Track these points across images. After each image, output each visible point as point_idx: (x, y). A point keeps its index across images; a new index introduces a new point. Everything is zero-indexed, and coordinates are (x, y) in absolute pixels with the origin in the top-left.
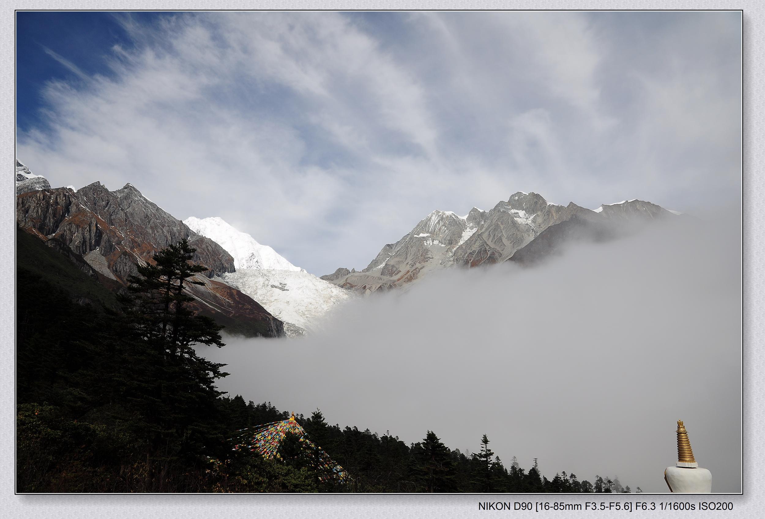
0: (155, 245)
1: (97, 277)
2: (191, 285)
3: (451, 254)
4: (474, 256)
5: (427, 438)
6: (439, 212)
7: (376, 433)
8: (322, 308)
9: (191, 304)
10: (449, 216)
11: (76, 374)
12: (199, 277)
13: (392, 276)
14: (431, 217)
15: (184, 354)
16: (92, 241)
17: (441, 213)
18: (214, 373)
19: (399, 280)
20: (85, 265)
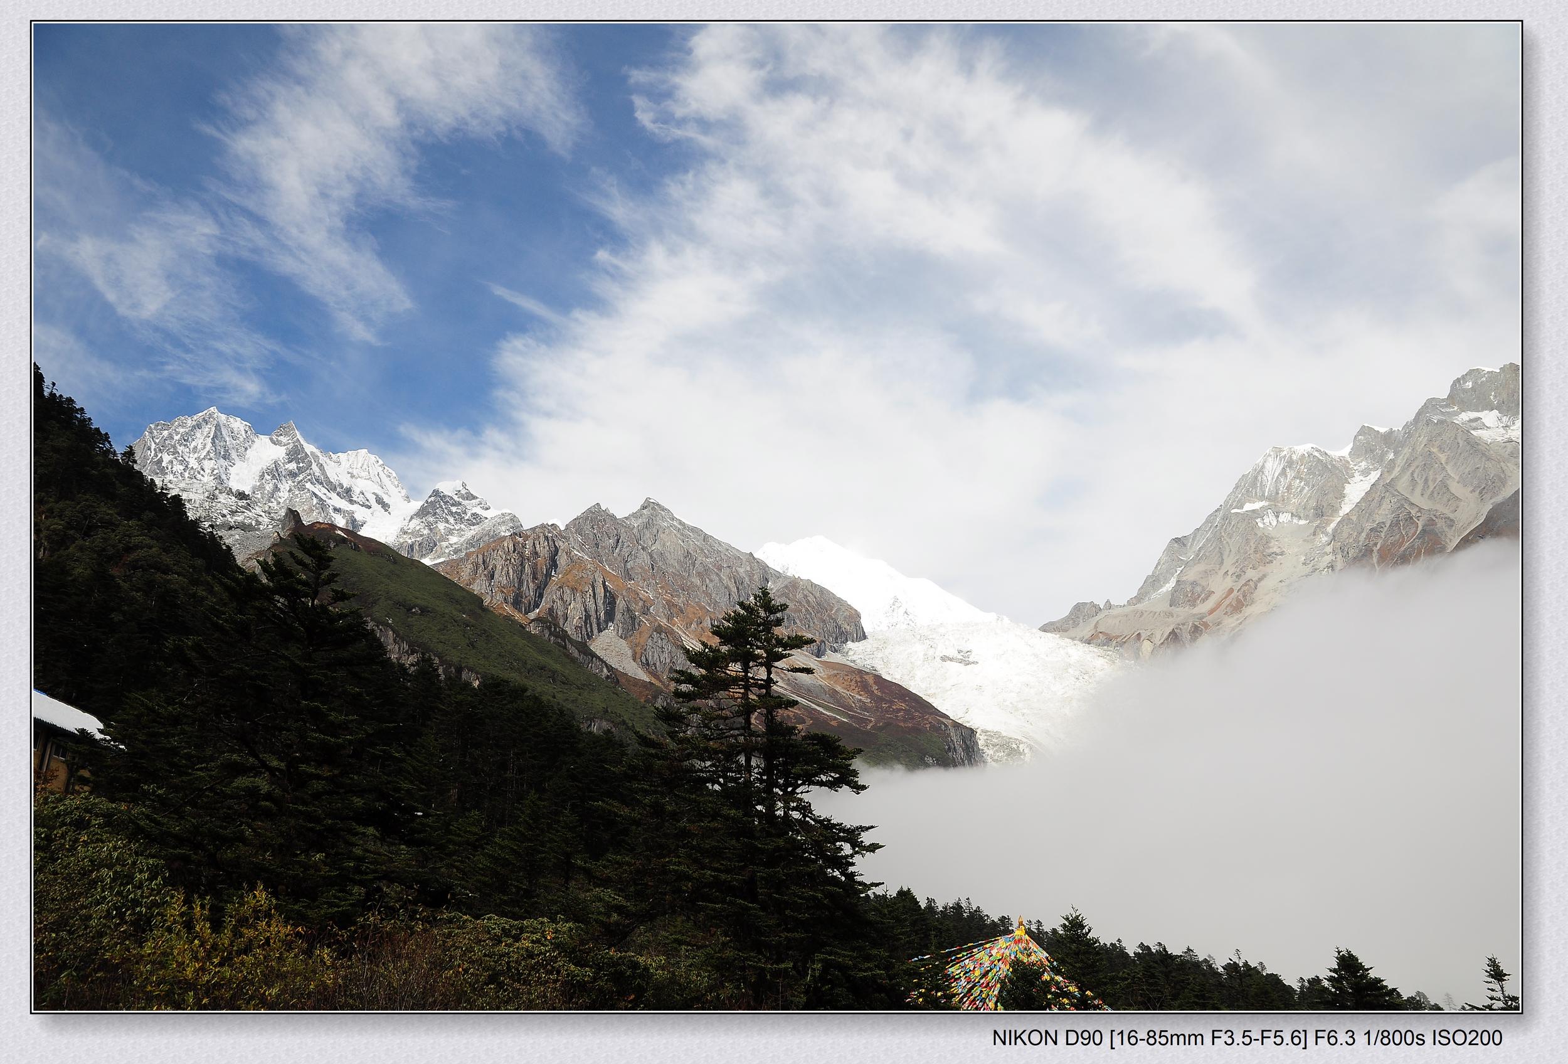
0: (710, 606)
1: (617, 679)
2: (785, 674)
3: (1325, 539)
4: (1383, 535)
5: (1337, 967)
6: (1281, 450)
7: (1209, 956)
8: (1052, 691)
9: (792, 712)
10: (1307, 455)
11: (603, 862)
12: (800, 657)
13: (1194, 606)
14: (1263, 464)
15: (790, 812)
16: (600, 615)
17: (1285, 453)
18: (853, 847)
19: (1212, 612)
20: (594, 659)
